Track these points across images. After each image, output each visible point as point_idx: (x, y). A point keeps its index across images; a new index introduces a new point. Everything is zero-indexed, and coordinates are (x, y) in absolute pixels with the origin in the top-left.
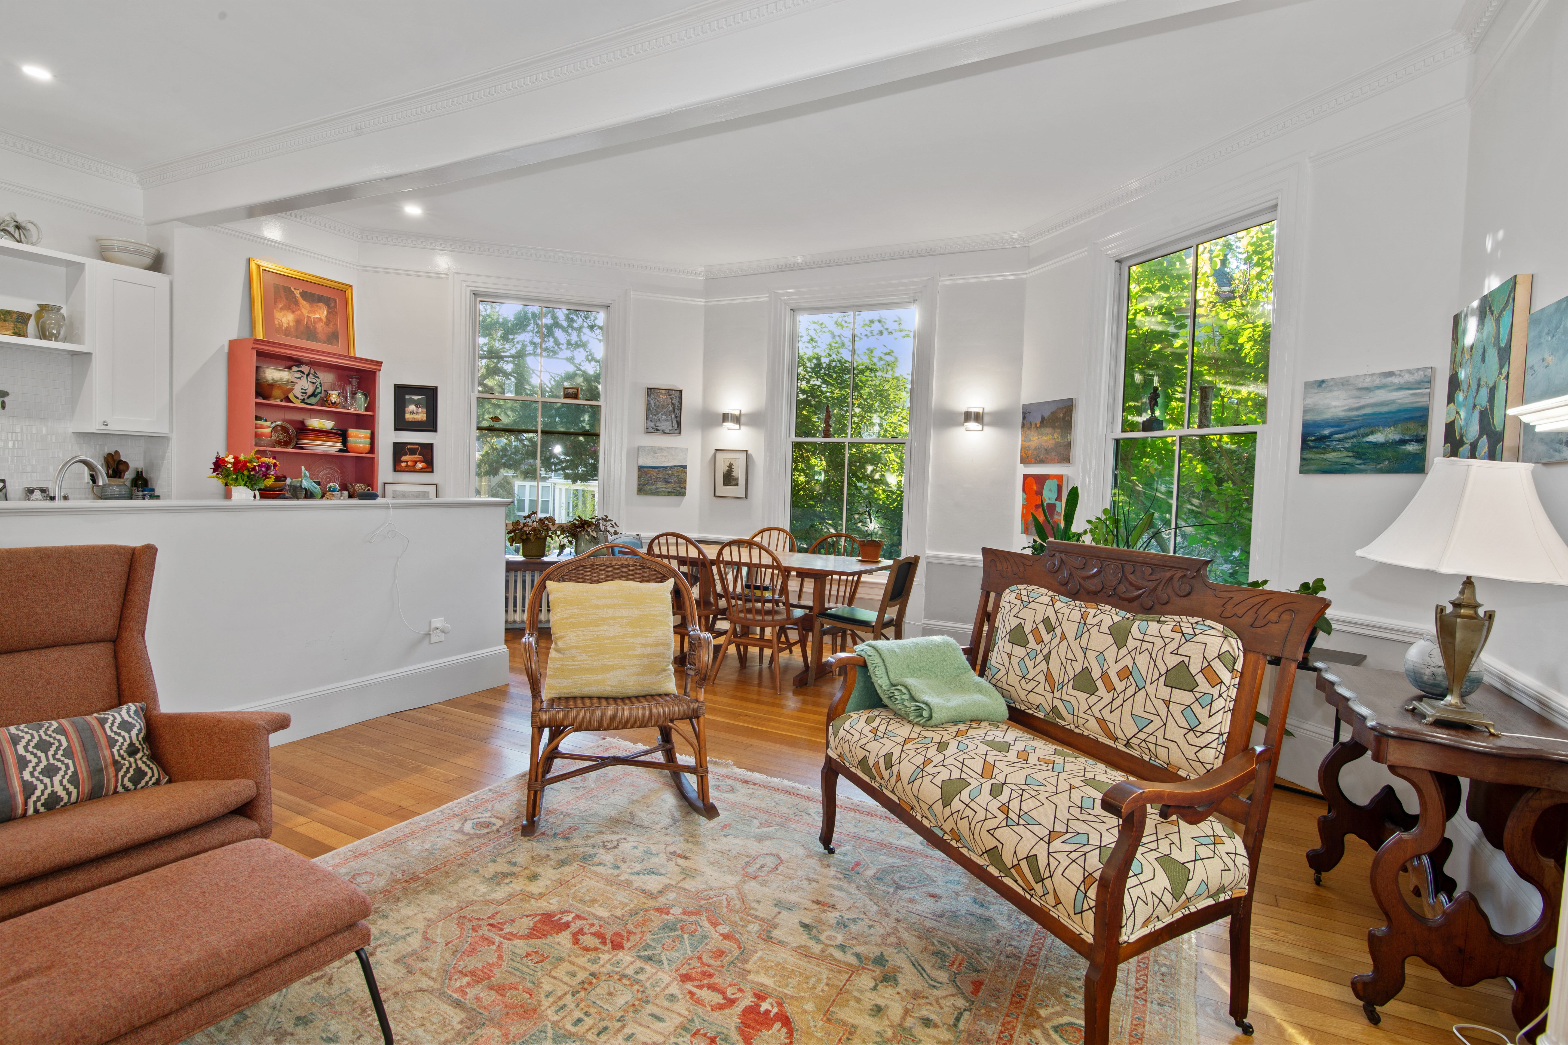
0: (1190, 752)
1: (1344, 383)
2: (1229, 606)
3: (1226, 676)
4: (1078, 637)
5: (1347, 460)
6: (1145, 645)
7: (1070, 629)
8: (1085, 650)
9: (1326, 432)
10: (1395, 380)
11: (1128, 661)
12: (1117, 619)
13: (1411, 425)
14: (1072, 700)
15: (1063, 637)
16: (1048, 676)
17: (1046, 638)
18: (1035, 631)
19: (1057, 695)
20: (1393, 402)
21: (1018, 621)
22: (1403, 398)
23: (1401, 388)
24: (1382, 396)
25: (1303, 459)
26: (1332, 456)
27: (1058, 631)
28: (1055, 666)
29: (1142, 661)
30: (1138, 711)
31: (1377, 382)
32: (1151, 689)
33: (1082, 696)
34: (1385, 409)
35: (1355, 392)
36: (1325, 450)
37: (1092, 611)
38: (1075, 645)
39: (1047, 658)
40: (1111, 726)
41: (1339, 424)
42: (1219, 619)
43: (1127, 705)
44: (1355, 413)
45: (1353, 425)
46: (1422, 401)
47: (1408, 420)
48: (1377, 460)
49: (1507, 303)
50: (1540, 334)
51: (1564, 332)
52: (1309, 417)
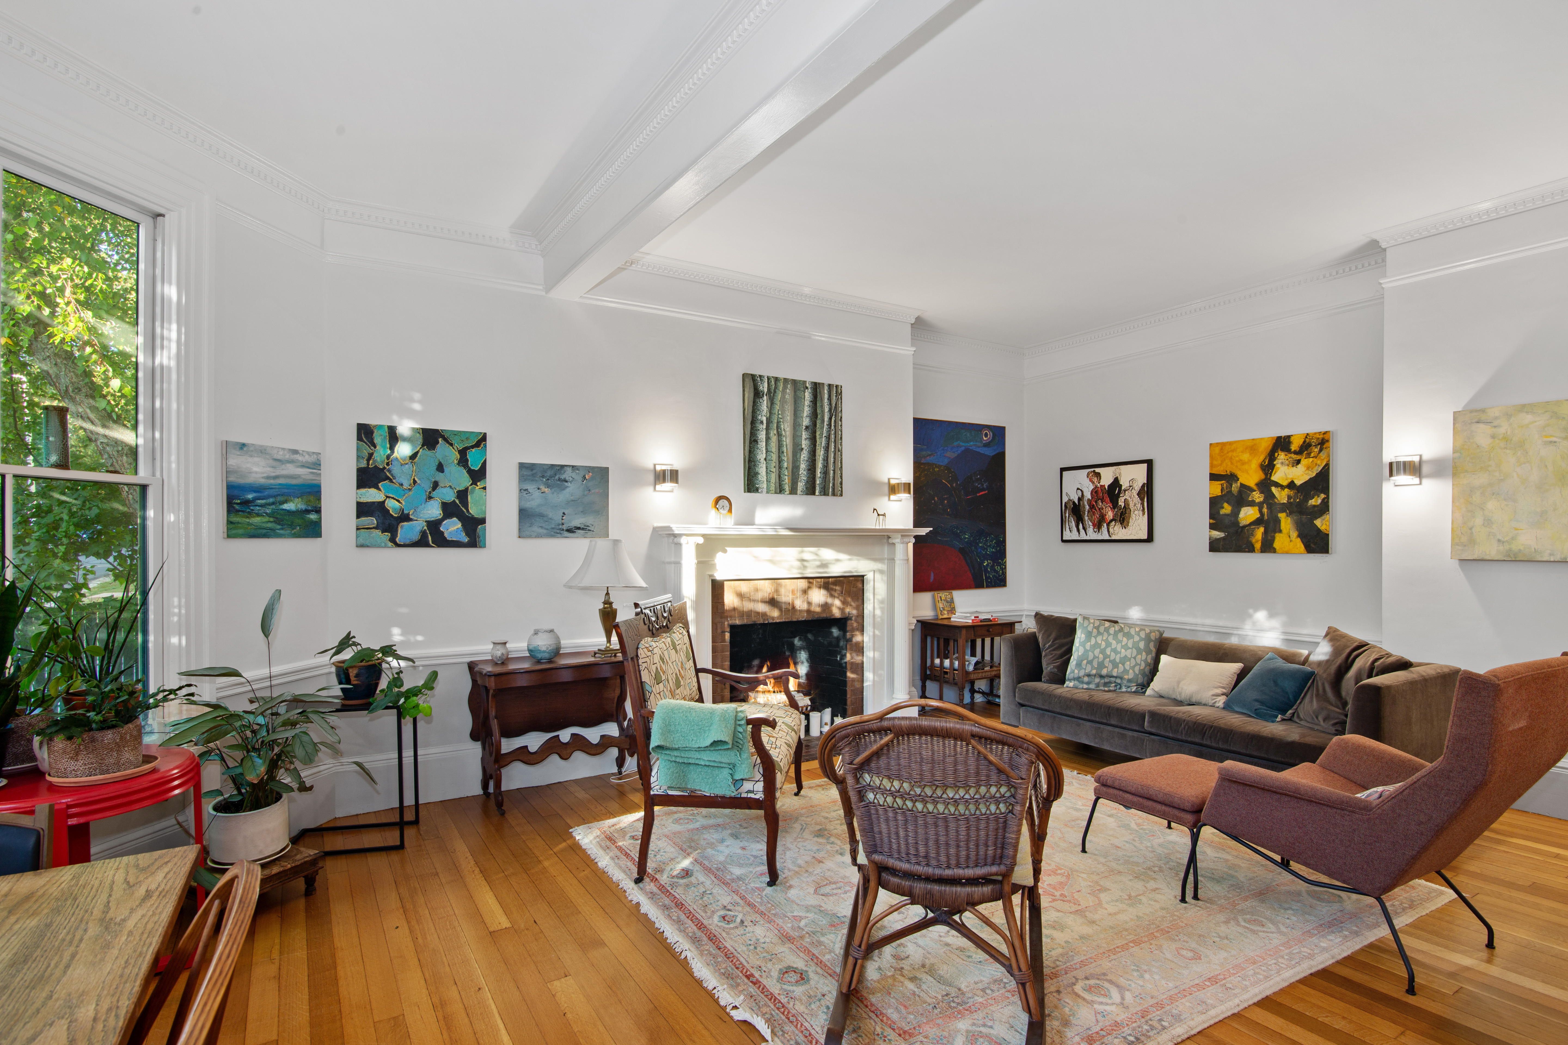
1: (262, 451)
5: (270, 525)
9: (250, 496)
10: (301, 458)
13: (312, 498)
20: (300, 476)
22: (304, 474)
23: (303, 466)
24: (291, 470)
25: (229, 523)
26: (256, 520)
31: (288, 456)
34: (294, 482)
35: (271, 462)
36: (250, 514)
41: (258, 489)
44: (272, 481)
45: (271, 492)
46: (315, 480)
47: (309, 493)
48: (292, 526)
49: (477, 445)
50: (533, 475)
51: (559, 480)
52: (232, 479)
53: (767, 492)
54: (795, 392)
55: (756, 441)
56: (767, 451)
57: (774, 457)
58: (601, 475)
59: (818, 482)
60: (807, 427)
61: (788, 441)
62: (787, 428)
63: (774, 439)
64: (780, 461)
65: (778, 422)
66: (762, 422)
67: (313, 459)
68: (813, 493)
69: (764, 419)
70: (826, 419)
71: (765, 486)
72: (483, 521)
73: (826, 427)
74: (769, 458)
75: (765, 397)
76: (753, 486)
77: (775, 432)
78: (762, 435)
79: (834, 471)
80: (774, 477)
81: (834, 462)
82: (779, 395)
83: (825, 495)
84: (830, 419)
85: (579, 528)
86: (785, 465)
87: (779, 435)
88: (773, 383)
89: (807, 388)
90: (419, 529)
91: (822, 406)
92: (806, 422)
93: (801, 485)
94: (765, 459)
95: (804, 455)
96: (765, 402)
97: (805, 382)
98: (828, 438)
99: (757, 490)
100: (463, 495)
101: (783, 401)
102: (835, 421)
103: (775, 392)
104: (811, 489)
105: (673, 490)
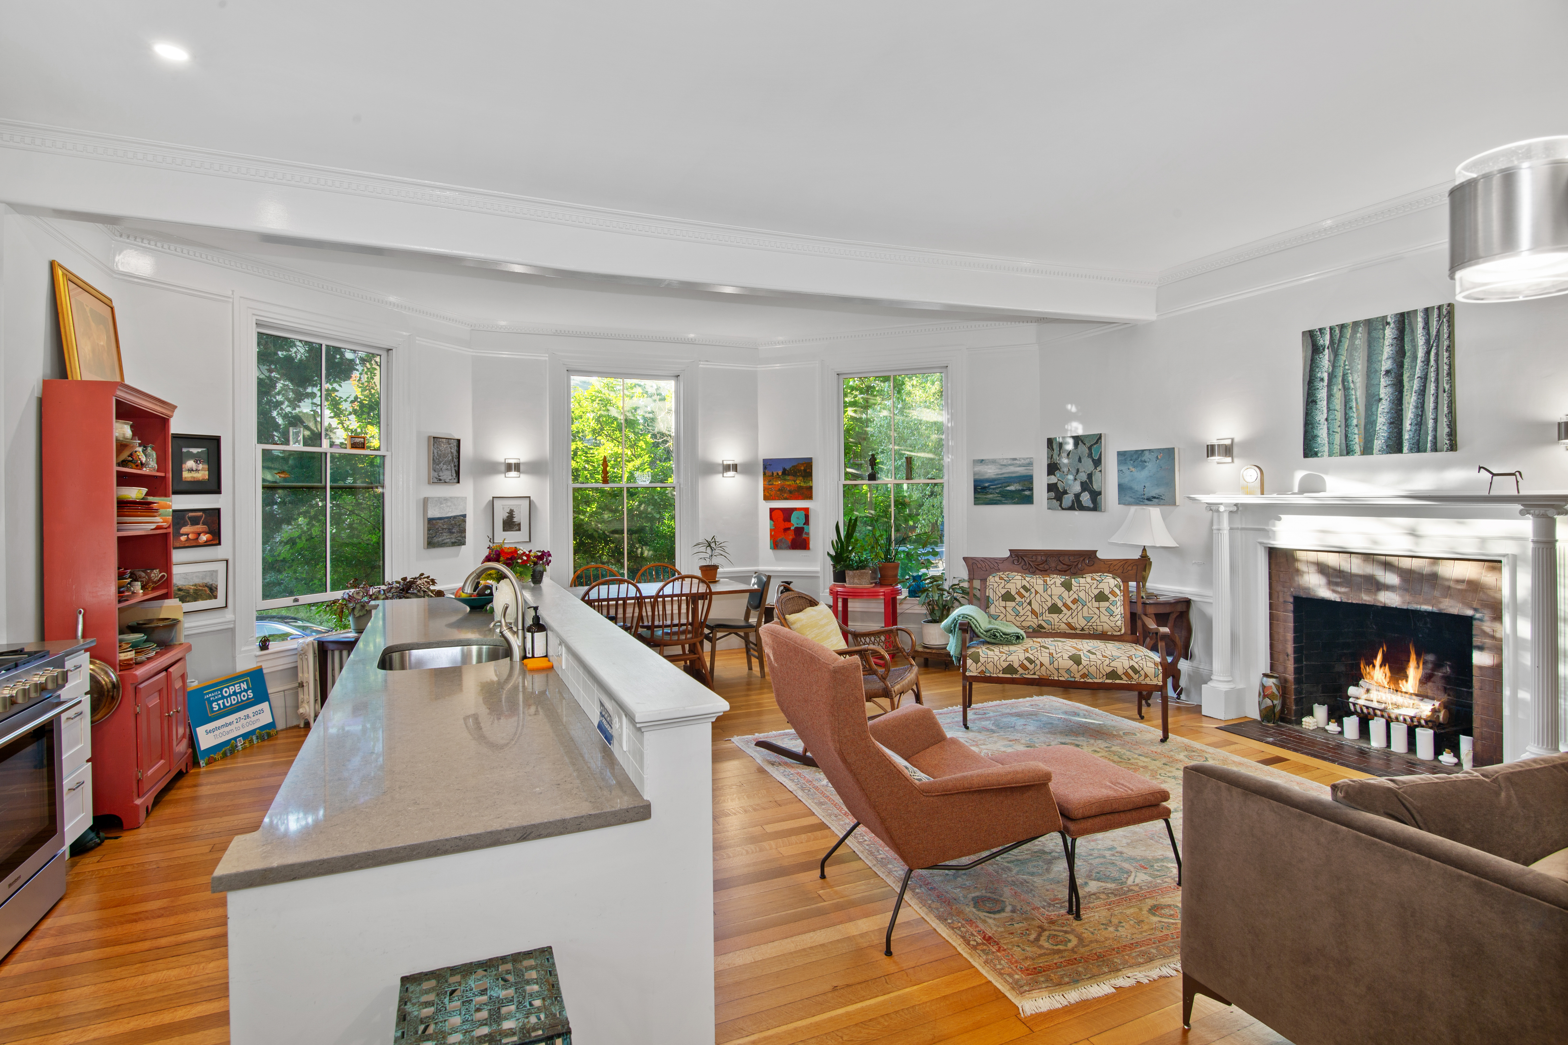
0: (1112, 624)
1: (994, 462)
2: (1111, 567)
3: (1118, 592)
4: (1045, 590)
5: (998, 498)
6: (1081, 588)
7: (1040, 589)
8: (1051, 596)
9: (987, 485)
10: (1018, 462)
11: (1075, 596)
12: (1063, 580)
13: (1026, 483)
14: (1049, 619)
15: (1036, 592)
16: (1033, 612)
17: (1027, 594)
18: (1019, 593)
19: (1041, 618)
20: (1017, 472)
21: (1005, 590)
22: (1021, 471)
23: (1020, 466)
24: (1012, 469)
25: (975, 498)
26: (991, 496)
27: (1033, 590)
28: (1035, 606)
29: (1082, 595)
30: (1086, 614)
31: (1009, 462)
32: (1089, 605)
33: (1055, 616)
34: (1015, 475)
35: (999, 466)
36: (987, 493)
37: (1048, 579)
38: (1045, 595)
39: (1030, 604)
40: (1073, 625)
41: (992, 481)
42: (1109, 572)
43: (1080, 614)
44: (1000, 476)
45: (999, 482)
46: (1029, 472)
47: (1025, 480)
48: (1012, 498)
49: (1097, 443)
50: (1125, 460)
51: (1141, 461)
52: (977, 477)
53: (1330, 456)
54: (1369, 333)
55: (1314, 402)
56: (1329, 409)
57: (1339, 415)
58: (1170, 453)
59: (1406, 436)
60: (1387, 372)
61: (1358, 394)
62: (1357, 380)
63: (1338, 395)
64: (1347, 418)
65: (1344, 376)
66: (1322, 380)
67: (1027, 461)
68: (1399, 450)
69: (1325, 376)
70: (1421, 354)
71: (1326, 449)
72: (1100, 493)
73: (1419, 364)
74: (1331, 417)
75: (1326, 351)
76: (1311, 450)
77: (1340, 387)
78: (1322, 394)
79: (1436, 420)
80: (1338, 438)
81: (1436, 408)
82: (1346, 344)
83: (1419, 451)
84: (1428, 353)
85: (1154, 498)
86: (1355, 422)
87: (1346, 389)
88: (1337, 331)
89: (1388, 323)
90: (1071, 499)
91: (1413, 341)
92: (1386, 364)
93: (1378, 443)
94: (1327, 420)
95: (1384, 407)
96: (1327, 357)
97: (1385, 317)
98: (1425, 379)
99: (1316, 454)
100: (1090, 476)
101: (1352, 347)
102: (1437, 354)
103: (1340, 341)
104: (1395, 446)
105: (1233, 461)
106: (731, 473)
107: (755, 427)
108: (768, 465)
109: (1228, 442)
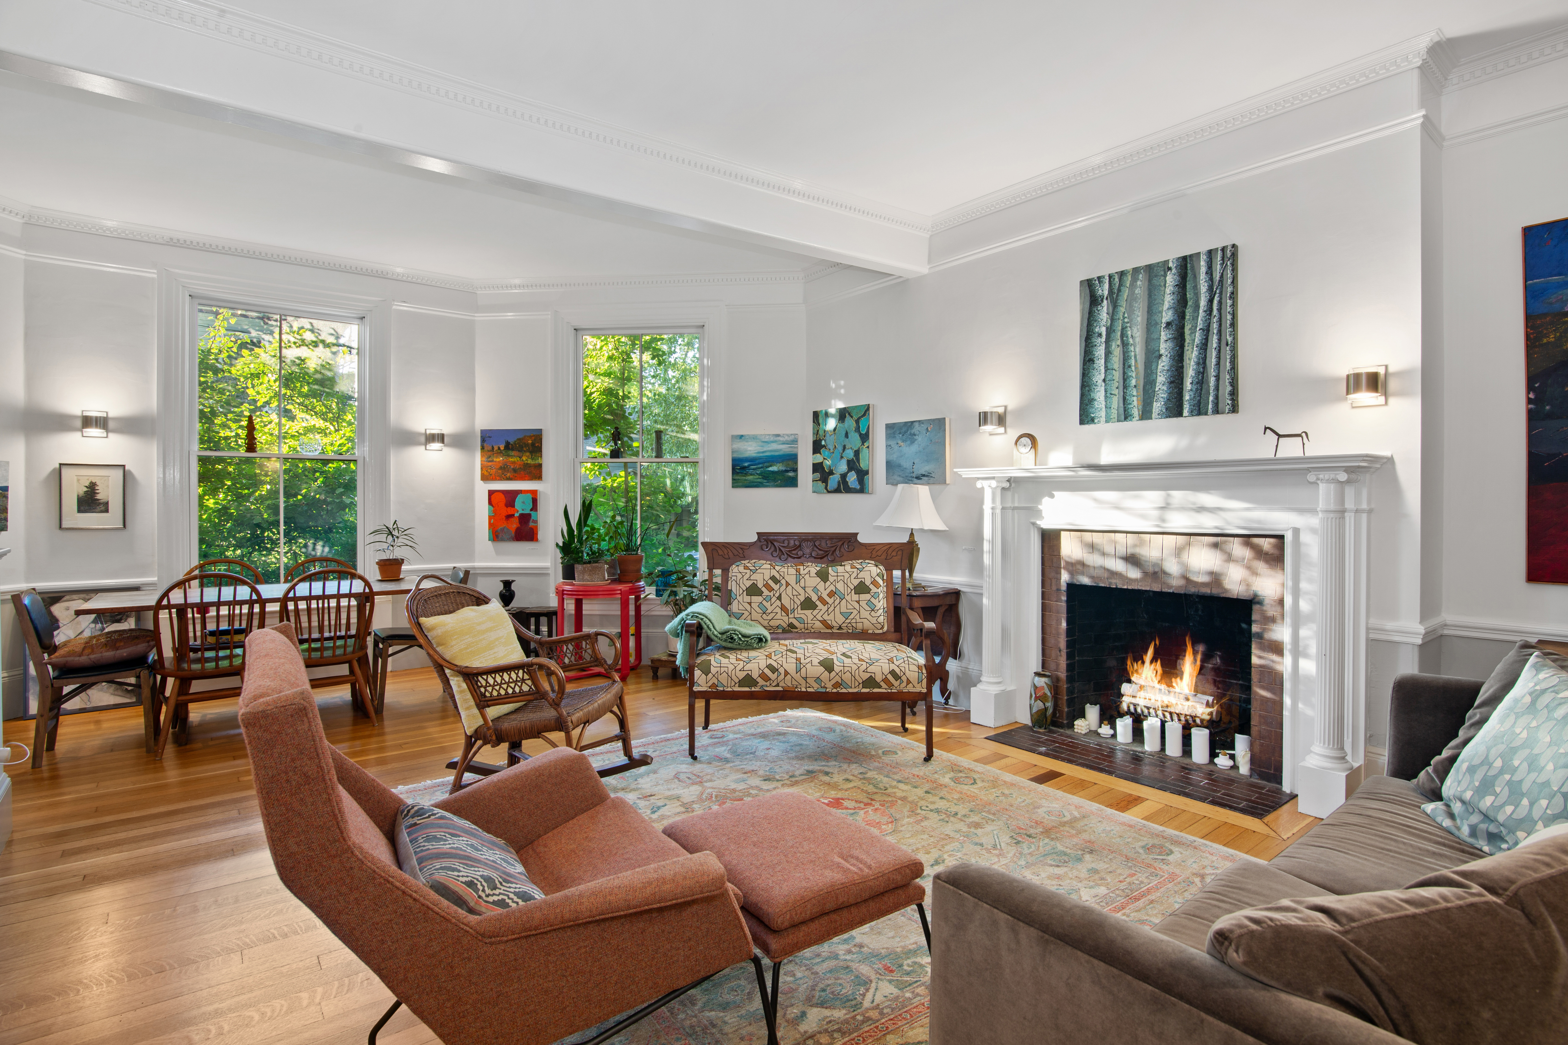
0: (874, 621)
1: (754, 438)
2: (874, 552)
3: (881, 582)
4: (798, 582)
5: (759, 480)
6: (839, 578)
7: (792, 580)
8: (804, 588)
9: (746, 464)
10: (781, 439)
11: (832, 588)
12: (818, 569)
13: (790, 463)
14: (802, 616)
15: (788, 584)
16: (783, 608)
17: (776, 587)
18: (767, 586)
19: (791, 616)
20: (780, 450)
21: (751, 582)
22: (785, 449)
23: (784, 444)
24: (774, 446)
25: (733, 479)
26: (751, 477)
27: (783, 582)
28: (786, 601)
29: (840, 586)
30: (844, 610)
31: (772, 439)
32: (848, 598)
33: (808, 612)
34: (777, 454)
35: (760, 443)
36: (746, 474)
37: (802, 568)
38: (797, 587)
39: (779, 598)
40: (829, 622)
41: (752, 460)
42: (871, 558)
43: (837, 609)
44: (761, 455)
45: (761, 461)
46: (793, 451)
47: (789, 460)
48: (775, 480)
49: (864, 415)
50: (894, 433)
51: (911, 434)
52: (735, 455)
53: (1107, 422)
54: (1150, 281)
55: (1092, 361)
56: (1107, 369)
57: (1117, 375)
58: (939, 424)
59: (1187, 397)
60: (1168, 324)
61: (1137, 350)
62: (1137, 334)
63: (1117, 351)
64: (1125, 378)
65: (1123, 329)
66: (1100, 335)
67: (792, 438)
68: (1180, 414)
69: (1103, 330)
70: (1203, 303)
71: (1103, 414)
72: (867, 472)
73: (1201, 313)
74: (1109, 377)
75: (1105, 302)
76: (1087, 416)
77: (1119, 342)
78: (1100, 352)
79: (1218, 377)
80: (1116, 402)
81: (1218, 364)
82: (1125, 293)
83: (1199, 414)
84: (1211, 301)
85: (924, 475)
86: (1133, 382)
87: (1125, 345)
88: (1117, 280)
89: (1170, 269)
90: (837, 480)
91: (1196, 288)
92: (1167, 316)
93: (1158, 406)
94: (1104, 380)
95: (1164, 364)
96: (1105, 309)
97: (1167, 262)
98: (1207, 330)
99: (1092, 421)
100: (857, 453)
101: (1132, 298)
102: (1220, 302)
103: (1119, 290)
104: (1175, 409)
105: (1006, 432)
106: (436, 445)
107: (471, 389)
108: (487, 437)
109: (1001, 410)
